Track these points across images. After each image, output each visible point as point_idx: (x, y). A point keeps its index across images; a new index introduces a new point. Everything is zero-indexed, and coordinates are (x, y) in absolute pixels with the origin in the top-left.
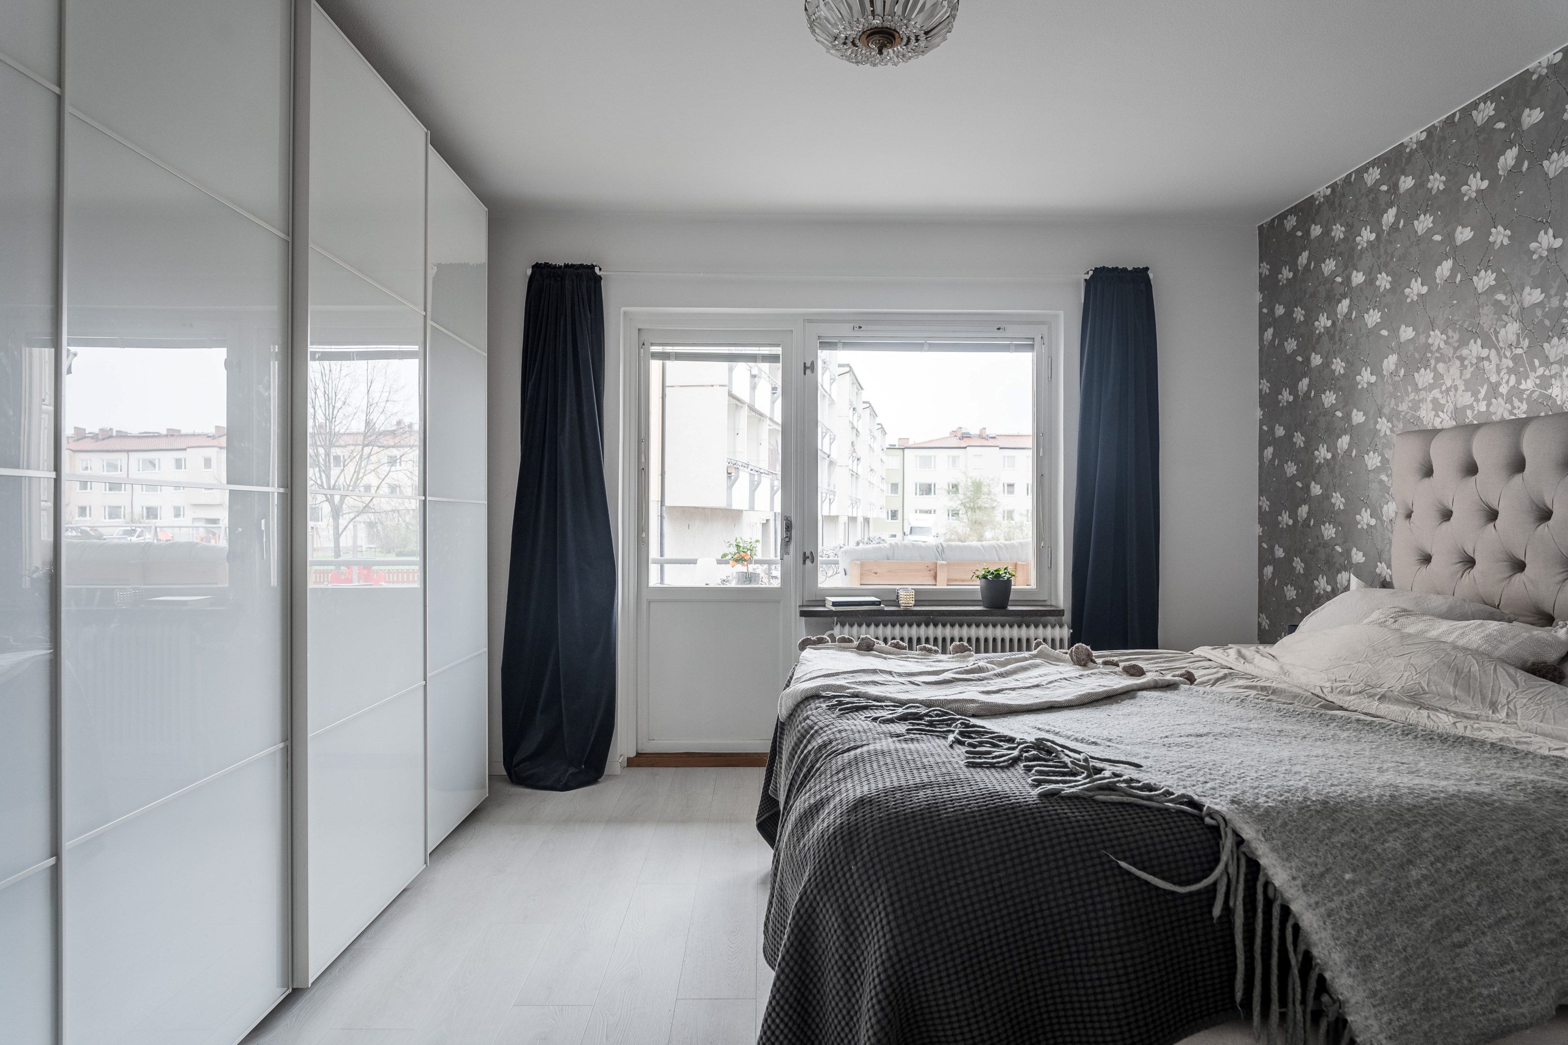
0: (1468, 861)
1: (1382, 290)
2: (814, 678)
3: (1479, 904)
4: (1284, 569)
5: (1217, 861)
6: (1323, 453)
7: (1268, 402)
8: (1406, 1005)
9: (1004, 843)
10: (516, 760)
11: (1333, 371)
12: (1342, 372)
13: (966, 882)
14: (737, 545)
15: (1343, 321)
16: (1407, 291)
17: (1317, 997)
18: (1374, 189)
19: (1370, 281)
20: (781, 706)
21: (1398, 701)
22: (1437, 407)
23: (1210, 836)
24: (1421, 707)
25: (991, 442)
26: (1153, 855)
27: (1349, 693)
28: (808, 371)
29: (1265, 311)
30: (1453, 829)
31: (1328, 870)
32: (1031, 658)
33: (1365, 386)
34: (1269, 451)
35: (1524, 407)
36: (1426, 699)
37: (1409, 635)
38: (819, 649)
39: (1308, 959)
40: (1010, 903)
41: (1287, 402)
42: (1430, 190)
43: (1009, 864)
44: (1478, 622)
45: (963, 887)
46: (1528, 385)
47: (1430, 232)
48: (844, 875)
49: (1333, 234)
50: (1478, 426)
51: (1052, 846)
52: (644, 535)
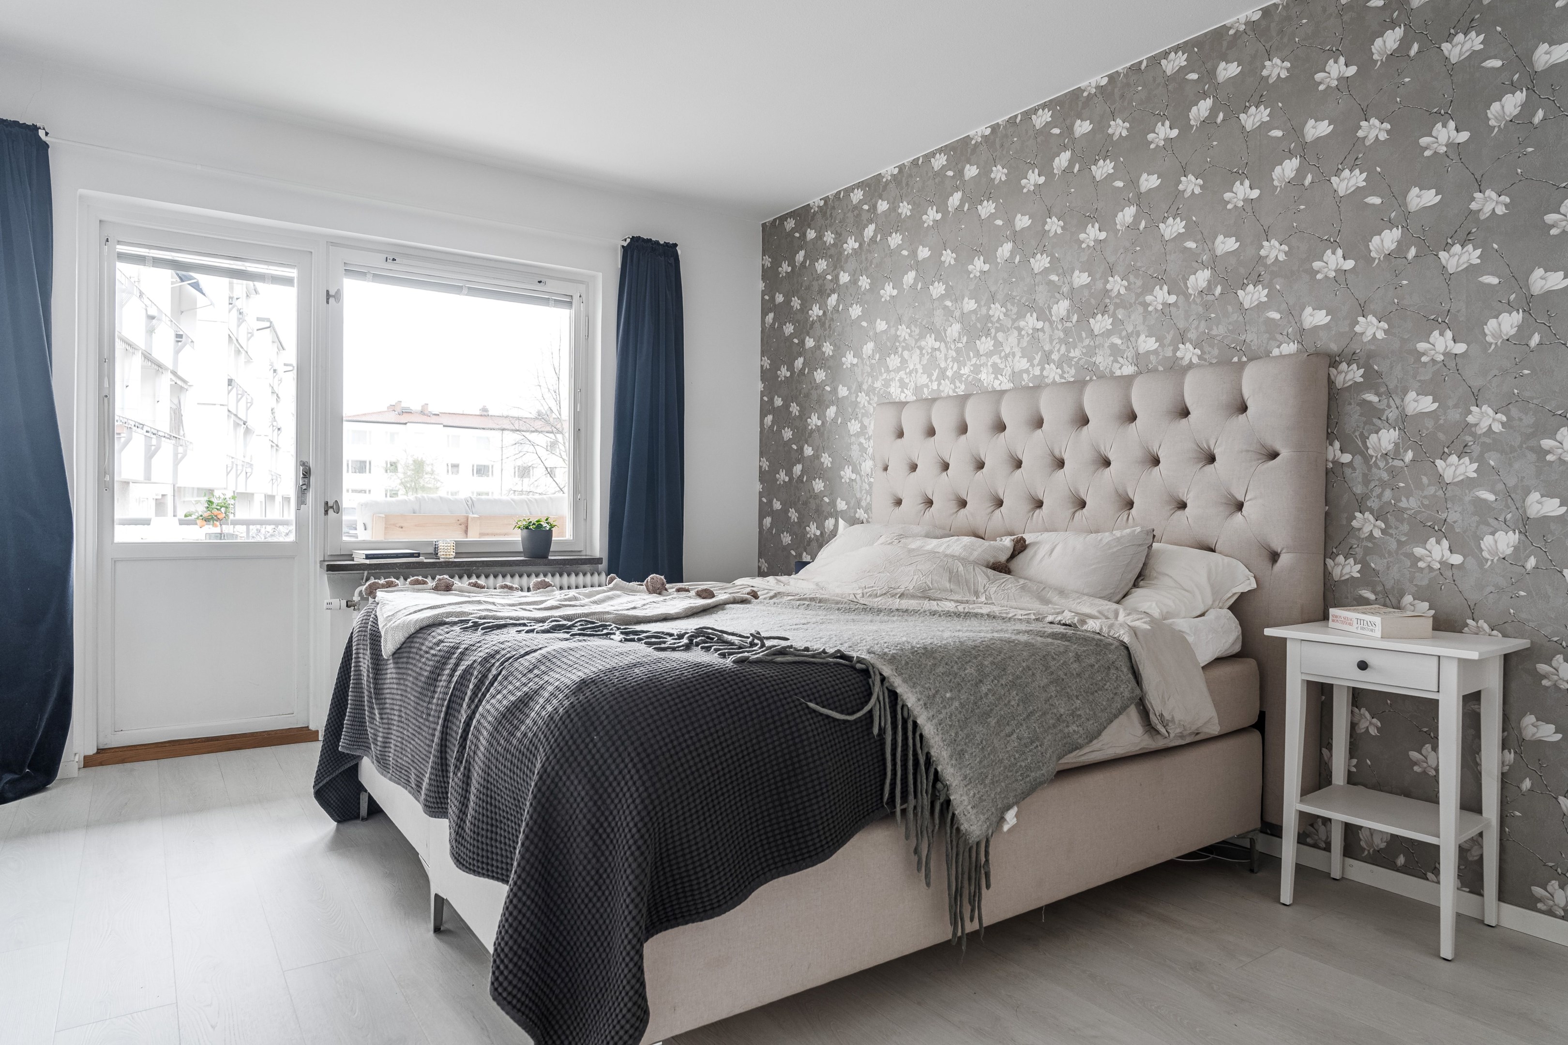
0: (1011, 678)
1: (863, 289)
2: (419, 611)
3: (1018, 705)
4: (781, 519)
5: (870, 695)
6: (814, 421)
7: (768, 376)
8: (982, 782)
9: (721, 699)
11: (824, 353)
12: (831, 354)
13: (697, 735)
14: (209, 501)
15: (832, 312)
16: (882, 292)
17: (934, 786)
18: (857, 207)
19: (854, 281)
21: (913, 597)
22: (903, 385)
23: (862, 678)
24: (930, 599)
25: (434, 419)
26: (828, 696)
27: (876, 596)
28: (331, 300)
29: (767, 297)
30: (999, 658)
31: (937, 692)
32: (608, 591)
33: (849, 366)
34: (769, 418)
35: (963, 387)
36: (930, 593)
37: (914, 550)
38: (392, 592)
39: (928, 757)
40: (731, 747)
41: (785, 377)
42: (900, 215)
43: (728, 715)
44: (956, 538)
45: (695, 739)
46: (965, 371)
47: (900, 247)
48: (587, 746)
49: (825, 239)
50: (934, 400)
51: (759, 697)
52: (108, 478)
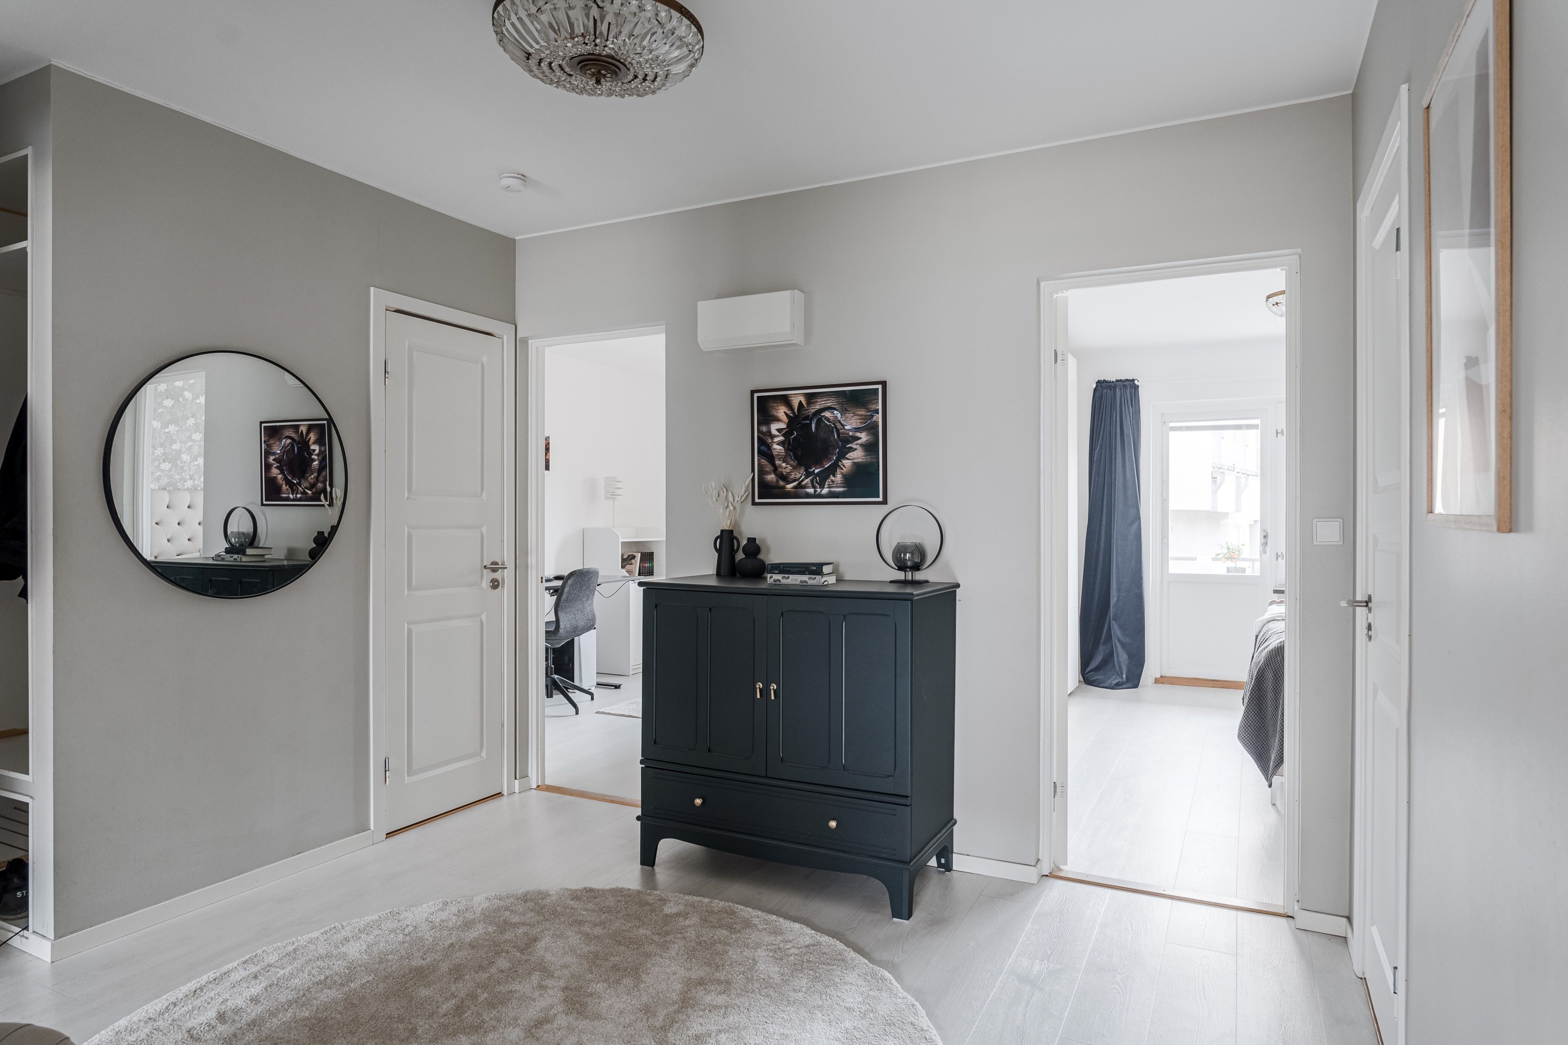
10: (1088, 670)
14: (1227, 548)
20: (1255, 627)
28: (1279, 435)
52: (1165, 541)
